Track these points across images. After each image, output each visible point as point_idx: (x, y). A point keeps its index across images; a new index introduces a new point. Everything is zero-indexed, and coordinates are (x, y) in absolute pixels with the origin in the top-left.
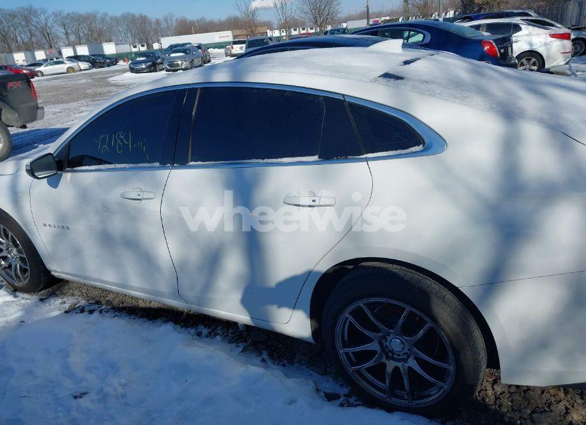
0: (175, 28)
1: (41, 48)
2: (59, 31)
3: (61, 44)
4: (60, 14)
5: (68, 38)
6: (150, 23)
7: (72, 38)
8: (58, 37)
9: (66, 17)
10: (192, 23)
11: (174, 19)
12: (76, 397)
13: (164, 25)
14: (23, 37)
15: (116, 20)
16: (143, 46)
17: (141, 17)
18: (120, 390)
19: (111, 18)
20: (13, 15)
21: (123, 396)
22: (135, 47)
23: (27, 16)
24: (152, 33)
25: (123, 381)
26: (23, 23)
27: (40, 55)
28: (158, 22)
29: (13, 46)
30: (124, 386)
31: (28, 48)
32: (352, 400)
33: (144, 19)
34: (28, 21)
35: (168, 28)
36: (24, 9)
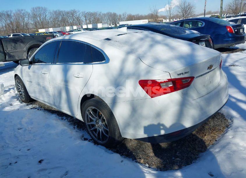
0: (127, 18)
1: (76, 25)
2: (83, 19)
3: (84, 24)
4: (84, 13)
5: (86, 21)
6: (117, 16)
7: (88, 21)
8: (83, 21)
9: (86, 14)
10: (134, 16)
11: (127, 14)
12: (18, 129)
13: (122, 17)
14: (70, 21)
15: (105, 15)
16: (113, 25)
17: (114, 13)
18: (30, 129)
19: (103, 14)
20: (68, 13)
21: (30, 131)
22: (110, 25)
23: (73, 13)
24: (117, 20)
25: (32, 127)
26: (71, 16)
27: (75, 27)
28: (120, 16)
29: (67, 24)
30: (32, 128)
31: (72, 25)
32: (91, 141)
33: (115, 15)
34: (73, 15)
35: (124, 18)
36: (72, 10)
